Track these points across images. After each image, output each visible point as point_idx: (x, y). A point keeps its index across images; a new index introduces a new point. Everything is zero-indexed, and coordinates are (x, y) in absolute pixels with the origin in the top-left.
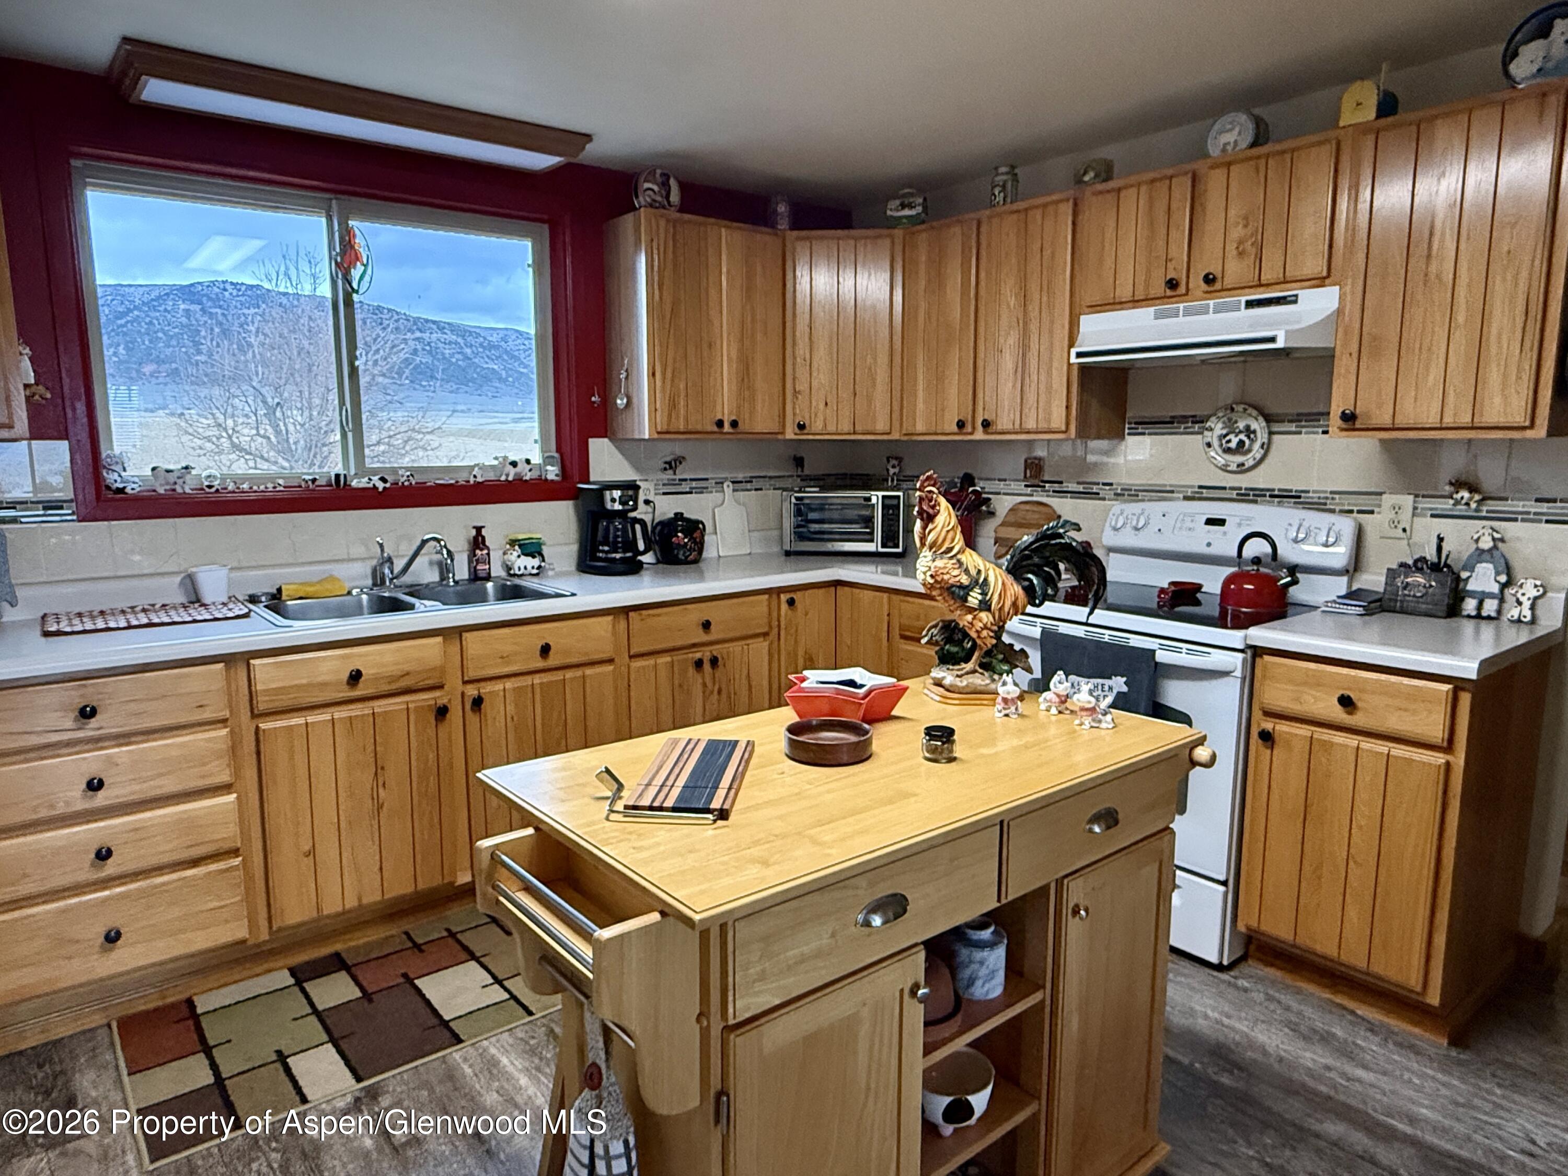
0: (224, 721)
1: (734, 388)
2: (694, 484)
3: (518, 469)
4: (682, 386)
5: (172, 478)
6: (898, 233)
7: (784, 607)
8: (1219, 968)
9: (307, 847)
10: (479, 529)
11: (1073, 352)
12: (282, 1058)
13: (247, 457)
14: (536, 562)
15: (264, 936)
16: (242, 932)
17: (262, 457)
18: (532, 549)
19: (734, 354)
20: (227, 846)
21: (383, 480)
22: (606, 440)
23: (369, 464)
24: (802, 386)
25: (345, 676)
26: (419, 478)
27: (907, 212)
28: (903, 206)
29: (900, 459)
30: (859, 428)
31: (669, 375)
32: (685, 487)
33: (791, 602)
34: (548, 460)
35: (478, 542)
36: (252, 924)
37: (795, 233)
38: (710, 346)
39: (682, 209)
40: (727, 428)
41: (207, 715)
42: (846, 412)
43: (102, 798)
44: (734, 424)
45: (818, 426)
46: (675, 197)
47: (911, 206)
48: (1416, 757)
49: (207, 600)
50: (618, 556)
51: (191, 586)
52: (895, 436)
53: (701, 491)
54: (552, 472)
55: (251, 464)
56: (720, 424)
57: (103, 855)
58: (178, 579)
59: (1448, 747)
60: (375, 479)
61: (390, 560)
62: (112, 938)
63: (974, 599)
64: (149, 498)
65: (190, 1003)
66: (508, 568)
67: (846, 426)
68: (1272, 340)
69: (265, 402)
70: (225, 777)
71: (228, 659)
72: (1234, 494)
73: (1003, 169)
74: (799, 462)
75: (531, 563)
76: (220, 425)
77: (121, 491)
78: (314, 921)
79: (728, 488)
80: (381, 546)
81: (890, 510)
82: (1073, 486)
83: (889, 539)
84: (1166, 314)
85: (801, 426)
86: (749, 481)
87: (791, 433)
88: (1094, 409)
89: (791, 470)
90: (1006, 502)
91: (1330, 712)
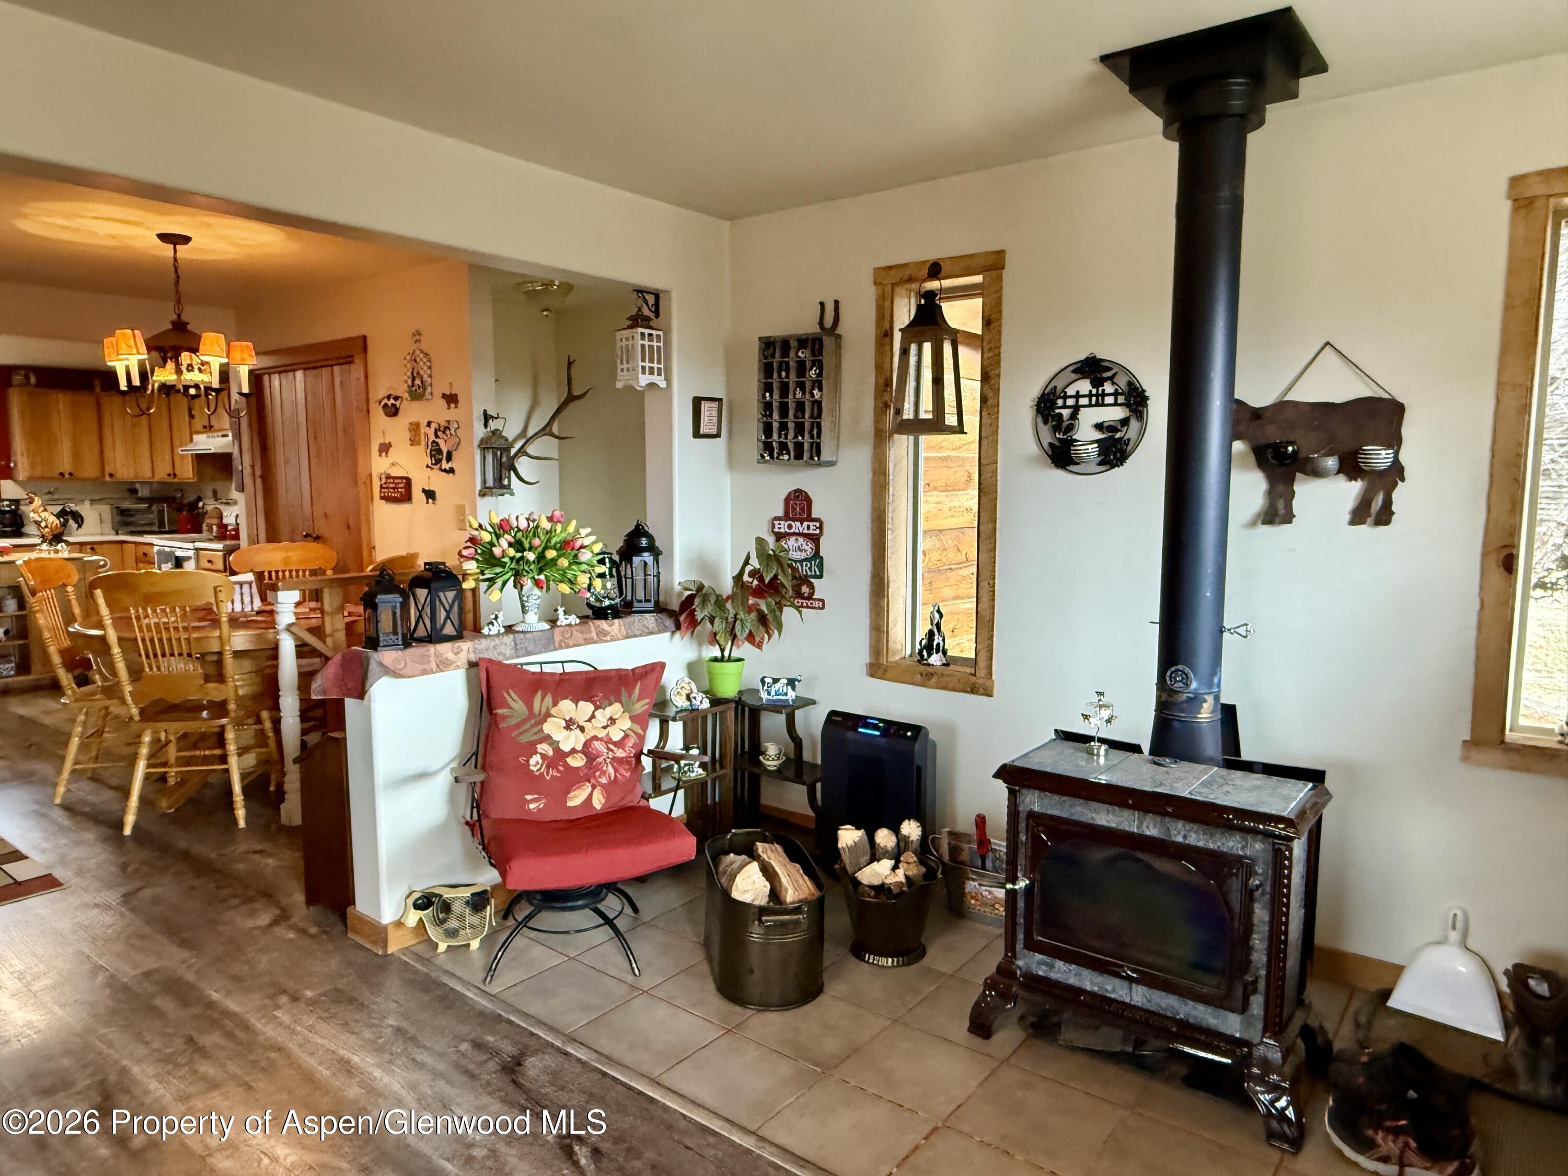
1: (70, 459)
4: (39, 459)
11: (183, 449)
19: (70, 445)
22: (10, 481)
24: (111, 459)
29: (178, 490)
30: (139, 475)
31: (31, 454)
32: (61, 502)
37: (103, 393)
38: (55, 441)
39: (37, 386)
40: (67, 476)
42: (131, 468)
44: (71, 474)
45: (120, 475)
46: (33, 380)
50: (9, 529)
52: (156, 479)
56: (62, 474)
63: (43, 524)
67: (132, 475)
68: (214, 449)
74: (131, 490)
81: (161, 513)
82: (224, 501)
83: (162, 524)
84: (208, 437)
85: (111, 475)
86: (101, 500)
87: (108, 478)
88: (209, 471)
89: (128, 495)
90: (209, 508)
91: (208, 565)
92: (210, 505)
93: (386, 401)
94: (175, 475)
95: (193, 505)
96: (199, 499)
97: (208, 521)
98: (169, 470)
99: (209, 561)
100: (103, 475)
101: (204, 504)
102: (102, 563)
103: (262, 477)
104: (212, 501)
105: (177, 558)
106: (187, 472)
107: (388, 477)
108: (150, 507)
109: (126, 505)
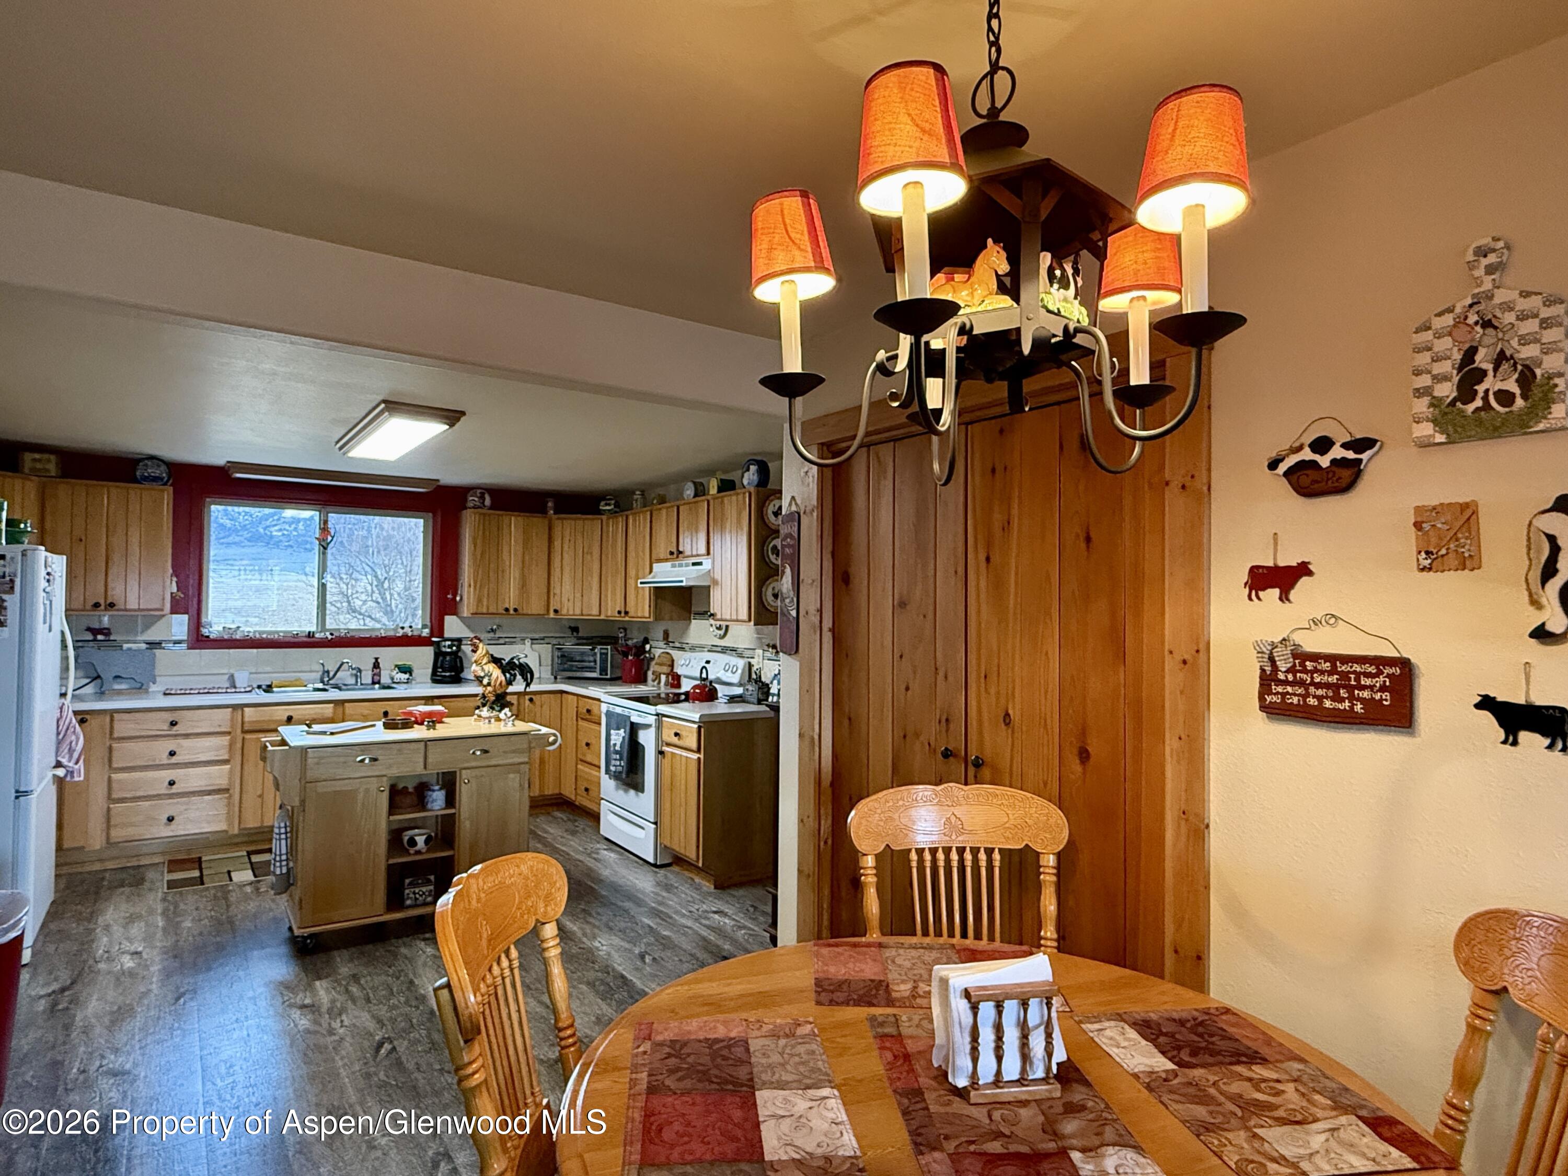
0: (229, 733)
1: (517, 592)
2: (507, 640)
3: (405, 630)
4: (486, 592)
5: (231, 631)
6: (604, 517)
7: (527, 702)
8: (655, 865)
9: (259, 793)
10: (377, 659)
11: (639, 581)
12: (229, 872)
13: (359, 617)
14: (407, 676)
15: (236, 831)
16: (223, 826)
17: (370, 617)
18: (406, 670)
19: (517, 575)
20: (223, 787)
21: (332, 634)
22: (454, 617)
23: (328, 627)
24: (558, 591)
25: (285, 718)
26: (352, 634)
27: (608, 508)
28: (607, 505)
29: (625, 629)
30: (584, 613)
31: (478, 586)
32: (502, 641)
33: (531, 700)
34: (424, 626)
35: (376, 665)
36: (230, 824)
37: (556, 516)
38: (503, 571)
39: (491, 508)
40: (512, 612)
41: (223, 729)
42: (578, 604)
43: (174, 760)
44: (515, 610)
45: (564, 611)
46: (488, 501)
47: (609, 505)
48: (689, 755)
49: (237, 685)
50: (448, 674)
51: (232, 678)
52: (602, 617)
53: (511, 643)
54: (426, 632)
55: (362, 622)
56: (507, 610)
57: (172, 783)
58: (227, 677)
59: (699, 751)
60: (328, 634)
61: (328, 672)
62: (170, 819)
63: (485, 681)
64: (220, 640)
65: (200, 858)
66: (392, 679)
67: (578, 612)
68: (682, 581)
69: (376, 577)
70: (226, 757)
71: (235, 707)
72: (719, 649)
73: (638, 493)
74: (575, 629)
75: (404, 677)
76: (343, 593)
77: (208, 637)
78: (260, 828)
79: (528, 643)
80: (322, 664)
81: (604, 655)
82: (677, 645)
83: (603, 670)
84: (673, 566)
85: (556, 611)
86: (543, 639)
87: (552, 615)
88: (667, 607)
89: (569, 633)
90: (657, 652)
91: (675, 740)
92: (658, 649)
93: (1307, 455)
94: (626, 613)
95: (640, 649)
96: (646, 641)
97: (654, 667)
98: (619, 606)
99: (676, 734)
100: (548, 610)
101: (651, 647)
102: (552, 739)
103: (832, 630)
104: (662, 644)
105: (633, 725)
106: (642, 609)
107: (1300, 656)
108: (593, 649)
109: (569, 646)
